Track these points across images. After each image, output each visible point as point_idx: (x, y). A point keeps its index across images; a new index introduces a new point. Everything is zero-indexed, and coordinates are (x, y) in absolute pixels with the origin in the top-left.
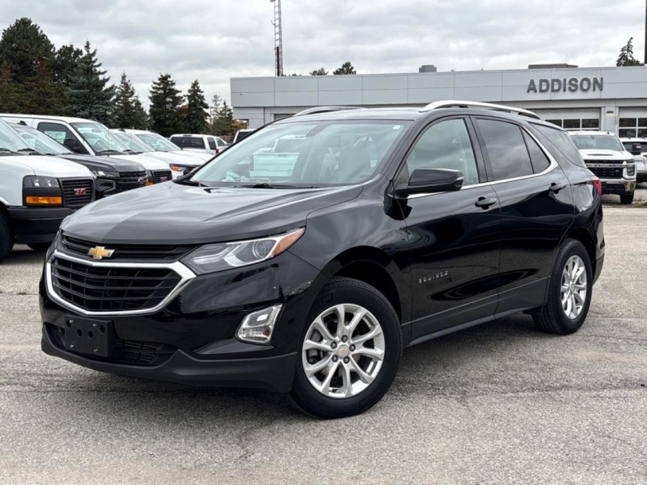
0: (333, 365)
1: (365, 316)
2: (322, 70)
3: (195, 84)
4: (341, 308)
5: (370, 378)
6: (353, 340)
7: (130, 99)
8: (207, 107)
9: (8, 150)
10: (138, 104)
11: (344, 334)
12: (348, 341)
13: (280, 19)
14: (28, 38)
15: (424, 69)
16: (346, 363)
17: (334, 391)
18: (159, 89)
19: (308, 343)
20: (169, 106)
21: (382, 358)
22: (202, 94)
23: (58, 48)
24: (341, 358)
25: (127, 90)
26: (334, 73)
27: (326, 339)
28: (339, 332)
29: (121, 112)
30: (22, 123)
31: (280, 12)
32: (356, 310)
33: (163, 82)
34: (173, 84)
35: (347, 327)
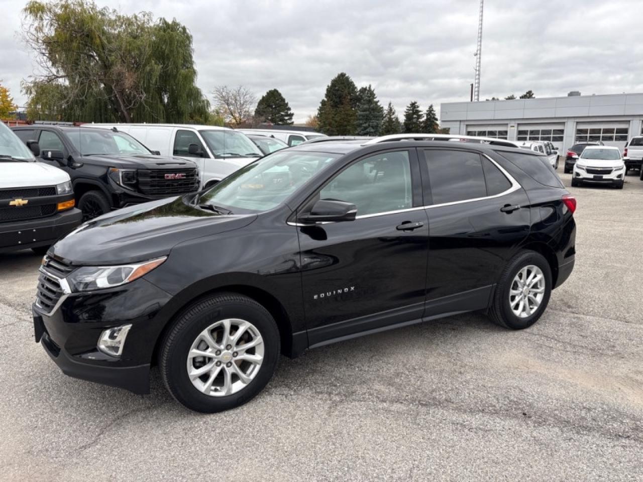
0: (216, 369)
1: (249, 328)
2: (513, 96)
3: (431, 107)
4: (227, 323)
5: (249, 379)
6: (237, 348)
7: (393, 116)
8: (437, 120)
9: (239, 155)
10: (397, 119)
11: (229, 343)
12: (232, 349)
13: (479, 66)
14: (343, 83)
15: (571, 94)
16: (228, 366)
17: (216, 390)
18: (409, 110)
19: (194, 352)
20: (415, 120)
21: (261, 363)
22: (435, 113)
23: (359, 88)
24: (224, 363)
25: (391, 111)
26: (521, 98)
27: (211, 348)
28: (224, 342)
29: (387, 124)
30: (272, 136)
31: (480, 62)
32: (241, 324)
33: (412, 106)
34: (418, 107)
35: (232, 338)
